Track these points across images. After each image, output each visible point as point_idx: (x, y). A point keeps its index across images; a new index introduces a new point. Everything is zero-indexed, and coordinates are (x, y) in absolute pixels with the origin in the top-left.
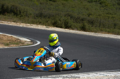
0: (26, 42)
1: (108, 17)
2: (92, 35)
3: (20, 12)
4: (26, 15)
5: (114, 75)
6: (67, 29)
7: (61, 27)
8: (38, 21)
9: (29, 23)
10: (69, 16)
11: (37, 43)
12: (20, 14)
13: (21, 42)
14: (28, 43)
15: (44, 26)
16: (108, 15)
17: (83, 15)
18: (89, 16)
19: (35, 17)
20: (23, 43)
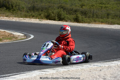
0: (20, 37)
1: (102, 7)
2: (86, 26)
3: (12, 7)
4: (19, 9)
5: (108, 65)
6: (60, 22)
7: (54, 20)
8: (31, 15)
9: (22, 17)
10: (62, 8)
11: (30, 37)
12: (12, 9)
13: (14, 37)
14: (21, 37)
15: (38, 20)
16: (101, 5)
17: (76, 6)
18: (82, 7)
19: (28, 11)
20: (17, 38)
